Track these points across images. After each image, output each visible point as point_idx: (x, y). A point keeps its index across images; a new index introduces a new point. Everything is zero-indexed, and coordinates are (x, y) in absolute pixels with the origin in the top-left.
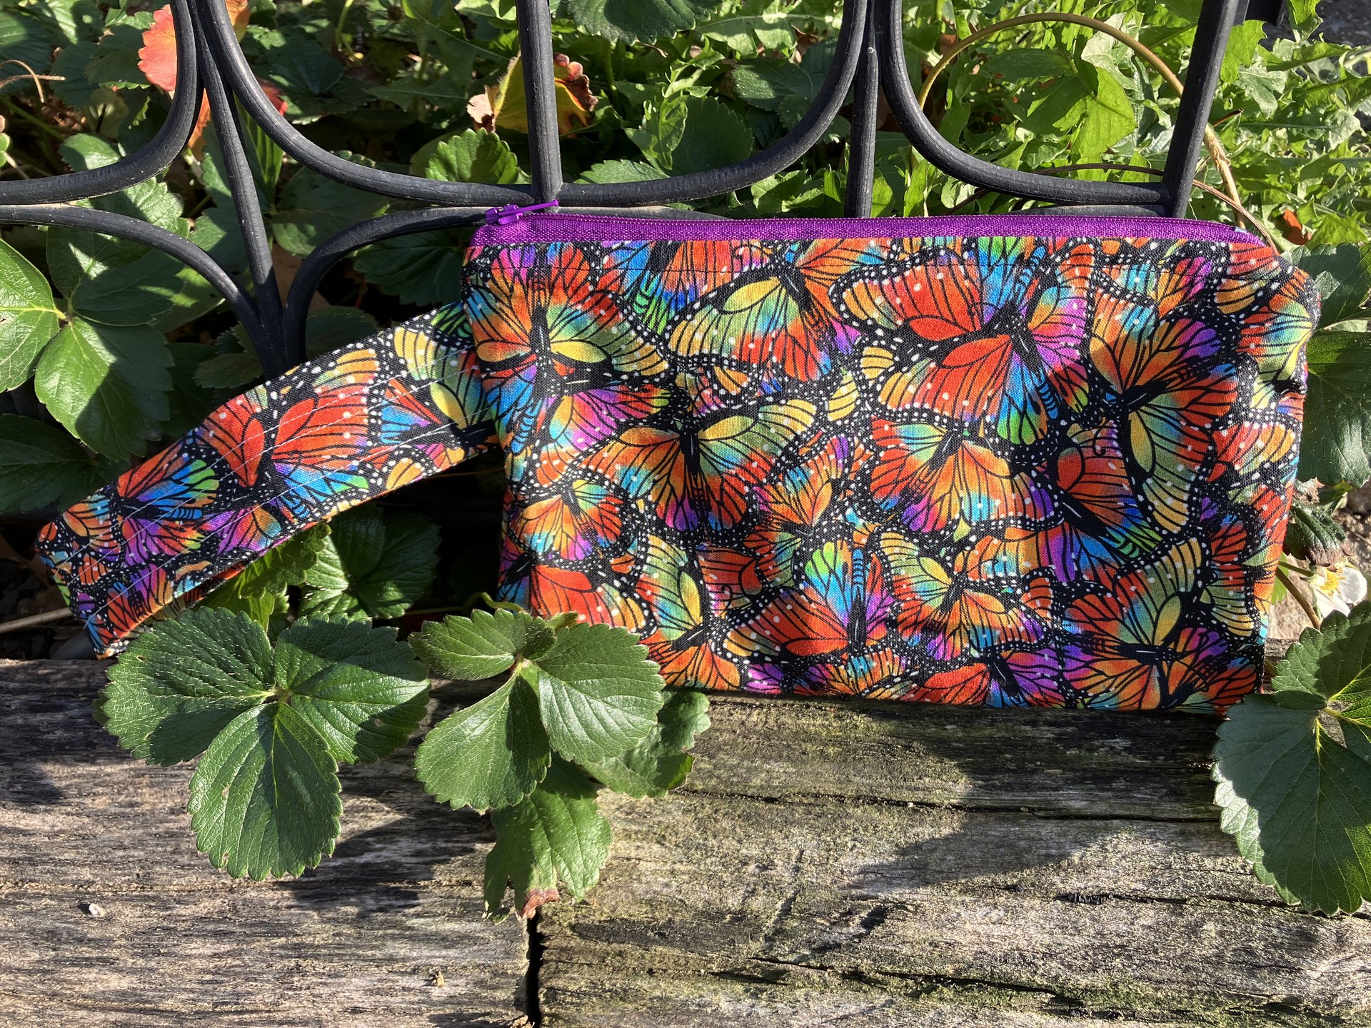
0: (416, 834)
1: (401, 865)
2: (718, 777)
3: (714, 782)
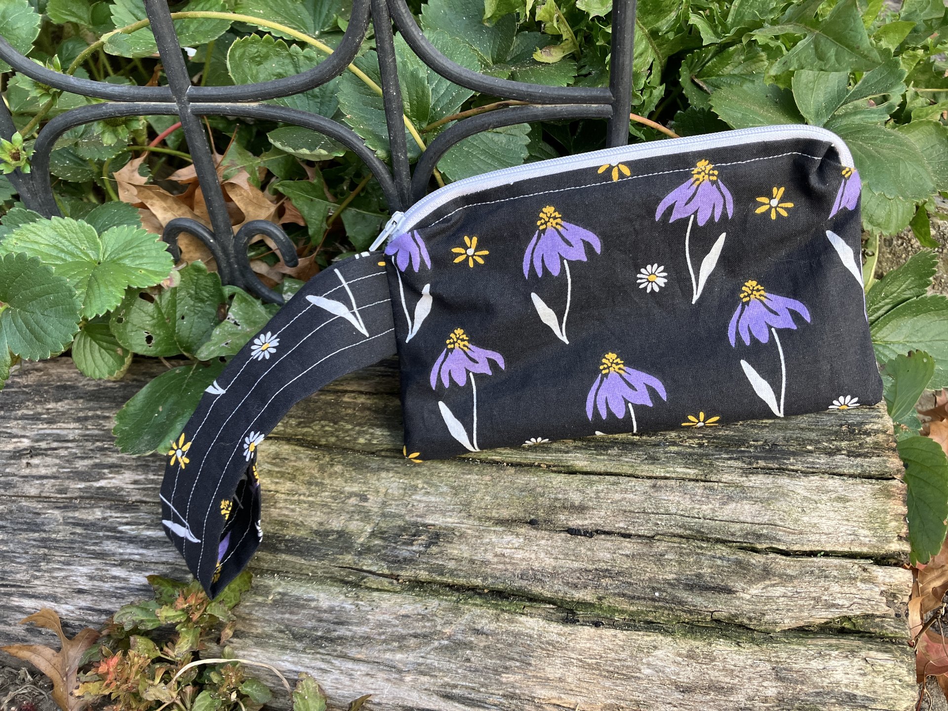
0: (135, 469)
1: (122, 489)
2: (337, 437)
3: (333, 439)
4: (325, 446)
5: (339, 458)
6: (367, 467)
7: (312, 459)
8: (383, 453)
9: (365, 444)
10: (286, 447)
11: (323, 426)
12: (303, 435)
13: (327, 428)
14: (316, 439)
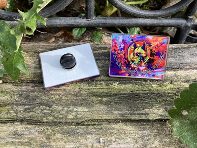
4: (47, 122)
5: (58, 129)
6: (78, 133)
7: (40, 132)
8: (86, 123)
9: (73, 119)
10: (21, 126)
11: (42, 110)
12: (30, 117)
13: (45, 111)
14: (40, 119)
